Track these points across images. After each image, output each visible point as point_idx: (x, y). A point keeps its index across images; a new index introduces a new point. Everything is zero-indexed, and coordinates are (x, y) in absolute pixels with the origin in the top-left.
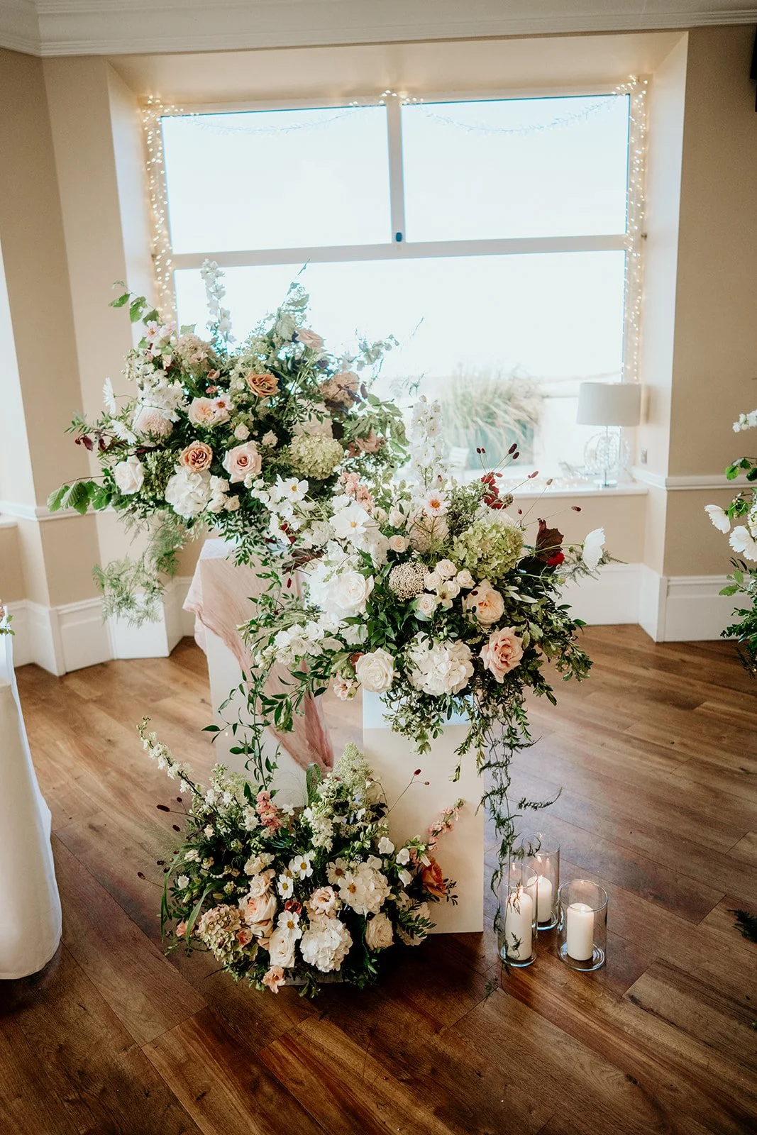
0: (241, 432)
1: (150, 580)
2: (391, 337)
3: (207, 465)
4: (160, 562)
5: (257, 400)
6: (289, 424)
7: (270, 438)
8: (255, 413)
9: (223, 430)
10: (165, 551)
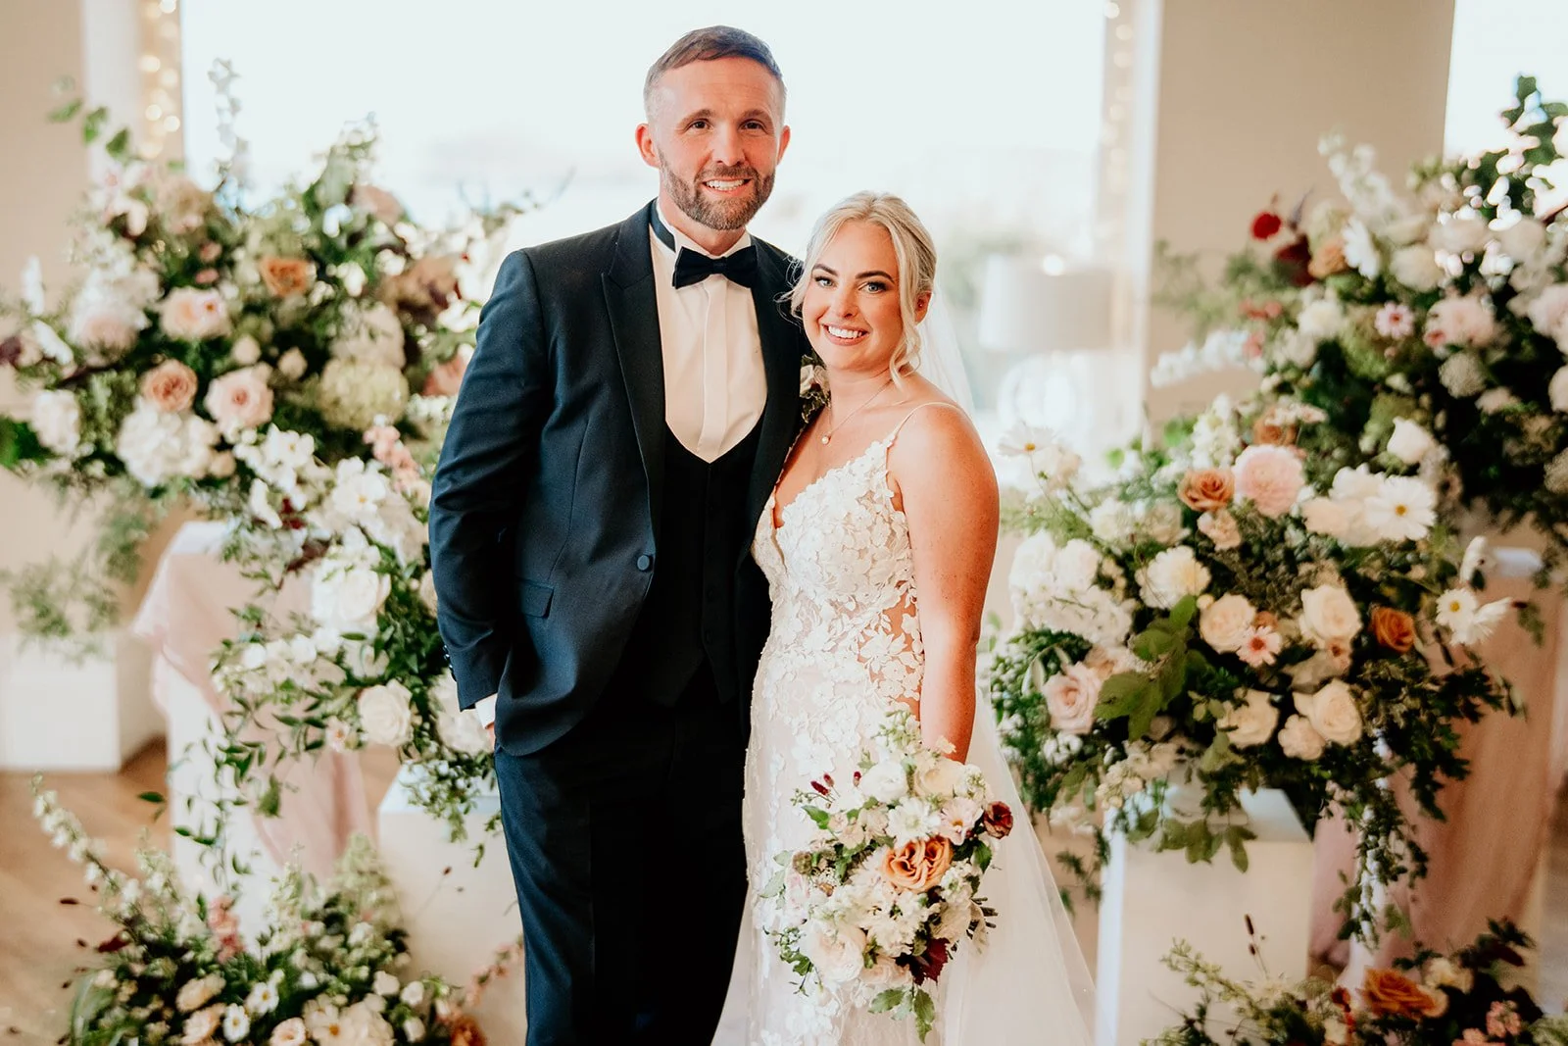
0: (245, 349)
1: (97, 592)
2: (527, 194)
3: (186, 401)
4: (112, 561)
5: (278, 300)
6: (328, 340)
7: (293, 362)
8: (273, 319)
9: (216, 347)
10: (121, 541)
